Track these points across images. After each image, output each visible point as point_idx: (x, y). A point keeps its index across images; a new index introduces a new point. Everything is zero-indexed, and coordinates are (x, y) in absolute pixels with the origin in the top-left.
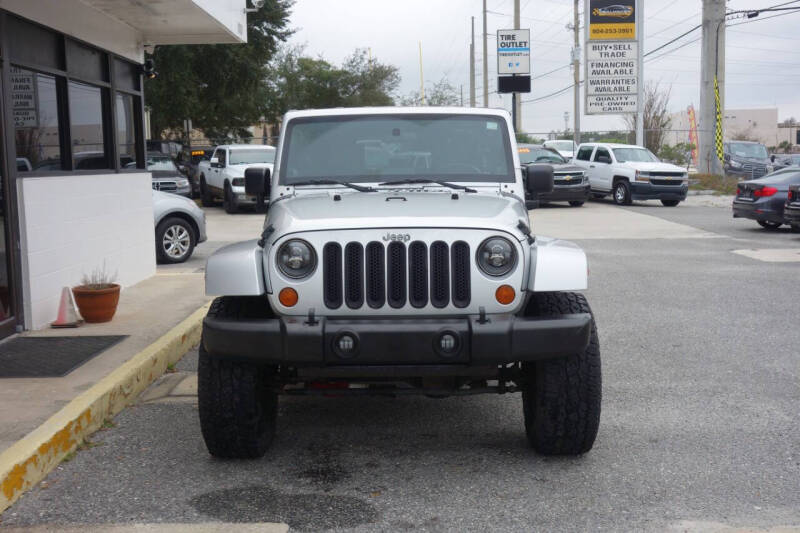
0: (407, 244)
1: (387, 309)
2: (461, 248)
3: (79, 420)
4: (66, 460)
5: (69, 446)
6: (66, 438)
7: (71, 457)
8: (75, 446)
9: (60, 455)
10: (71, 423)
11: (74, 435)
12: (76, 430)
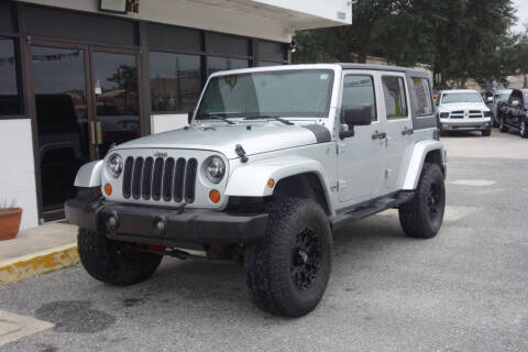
0: (165, 159)
1: (151, 201)
2: (193, 162)
3: (66, 252)
4: (46, 273)
5: (52, 266)
6: (48, 260)
7: (52, 271)
8: (60, 266)
9: (42, 269)
10: (56, 253)
11: (59, 260)
12: (62, 257)
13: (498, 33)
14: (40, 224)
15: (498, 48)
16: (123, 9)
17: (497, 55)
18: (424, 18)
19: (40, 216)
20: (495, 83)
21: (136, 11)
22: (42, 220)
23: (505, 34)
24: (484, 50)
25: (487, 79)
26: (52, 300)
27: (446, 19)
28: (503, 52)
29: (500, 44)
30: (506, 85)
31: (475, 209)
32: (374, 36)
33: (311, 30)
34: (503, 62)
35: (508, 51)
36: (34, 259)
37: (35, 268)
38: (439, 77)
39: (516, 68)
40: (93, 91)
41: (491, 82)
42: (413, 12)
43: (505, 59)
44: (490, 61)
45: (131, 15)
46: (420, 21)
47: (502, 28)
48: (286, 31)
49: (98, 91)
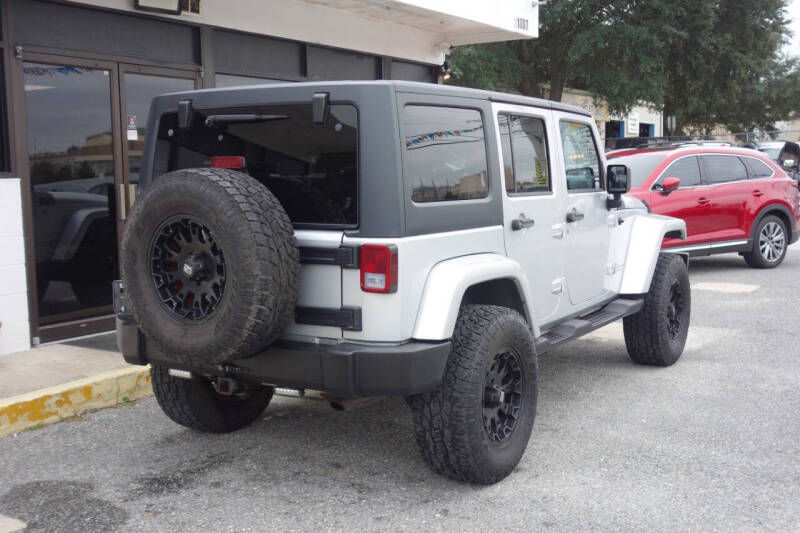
3: (65, 395)
4: (31, 429)
5: (42, 417)
6: (35, 408)
7: (40, 427)
8: (55, 418)
9: (24, 423)
10: (50, 397)
11: (54, 408)
12: (59, 403)
13: (764, 56)
14: (33, 345)
15: (762, 79)
16: (174, 7)
17: (762, 90)
18: (651, 32)
19: (34, 333)
20: (756, 131)
21: (196, 10)
22: (37, 339)
23: (775, 57)
24: (742, 83)
25: (746, 125)
26: (32, 478)
27: (684, 34)
28: (771, 85)
29: (766, 73)
30: (773, 134)
31: (726, 332)
32: (573, 57)
33: (475, 46)
34: (768, 99)
35: (778, 84)
36: (12, 406)
37: (13, 420)
38: (673, 122)
39: (789, 110)
40: (123, 135)
41: (751, 130)
42: (635, 22)
43: (774, 95)
44: (750, 99)
45: (187, 16)
46: (645, 36)
47: (770, 48)
48: (436, 46)
49: (132, 136)
